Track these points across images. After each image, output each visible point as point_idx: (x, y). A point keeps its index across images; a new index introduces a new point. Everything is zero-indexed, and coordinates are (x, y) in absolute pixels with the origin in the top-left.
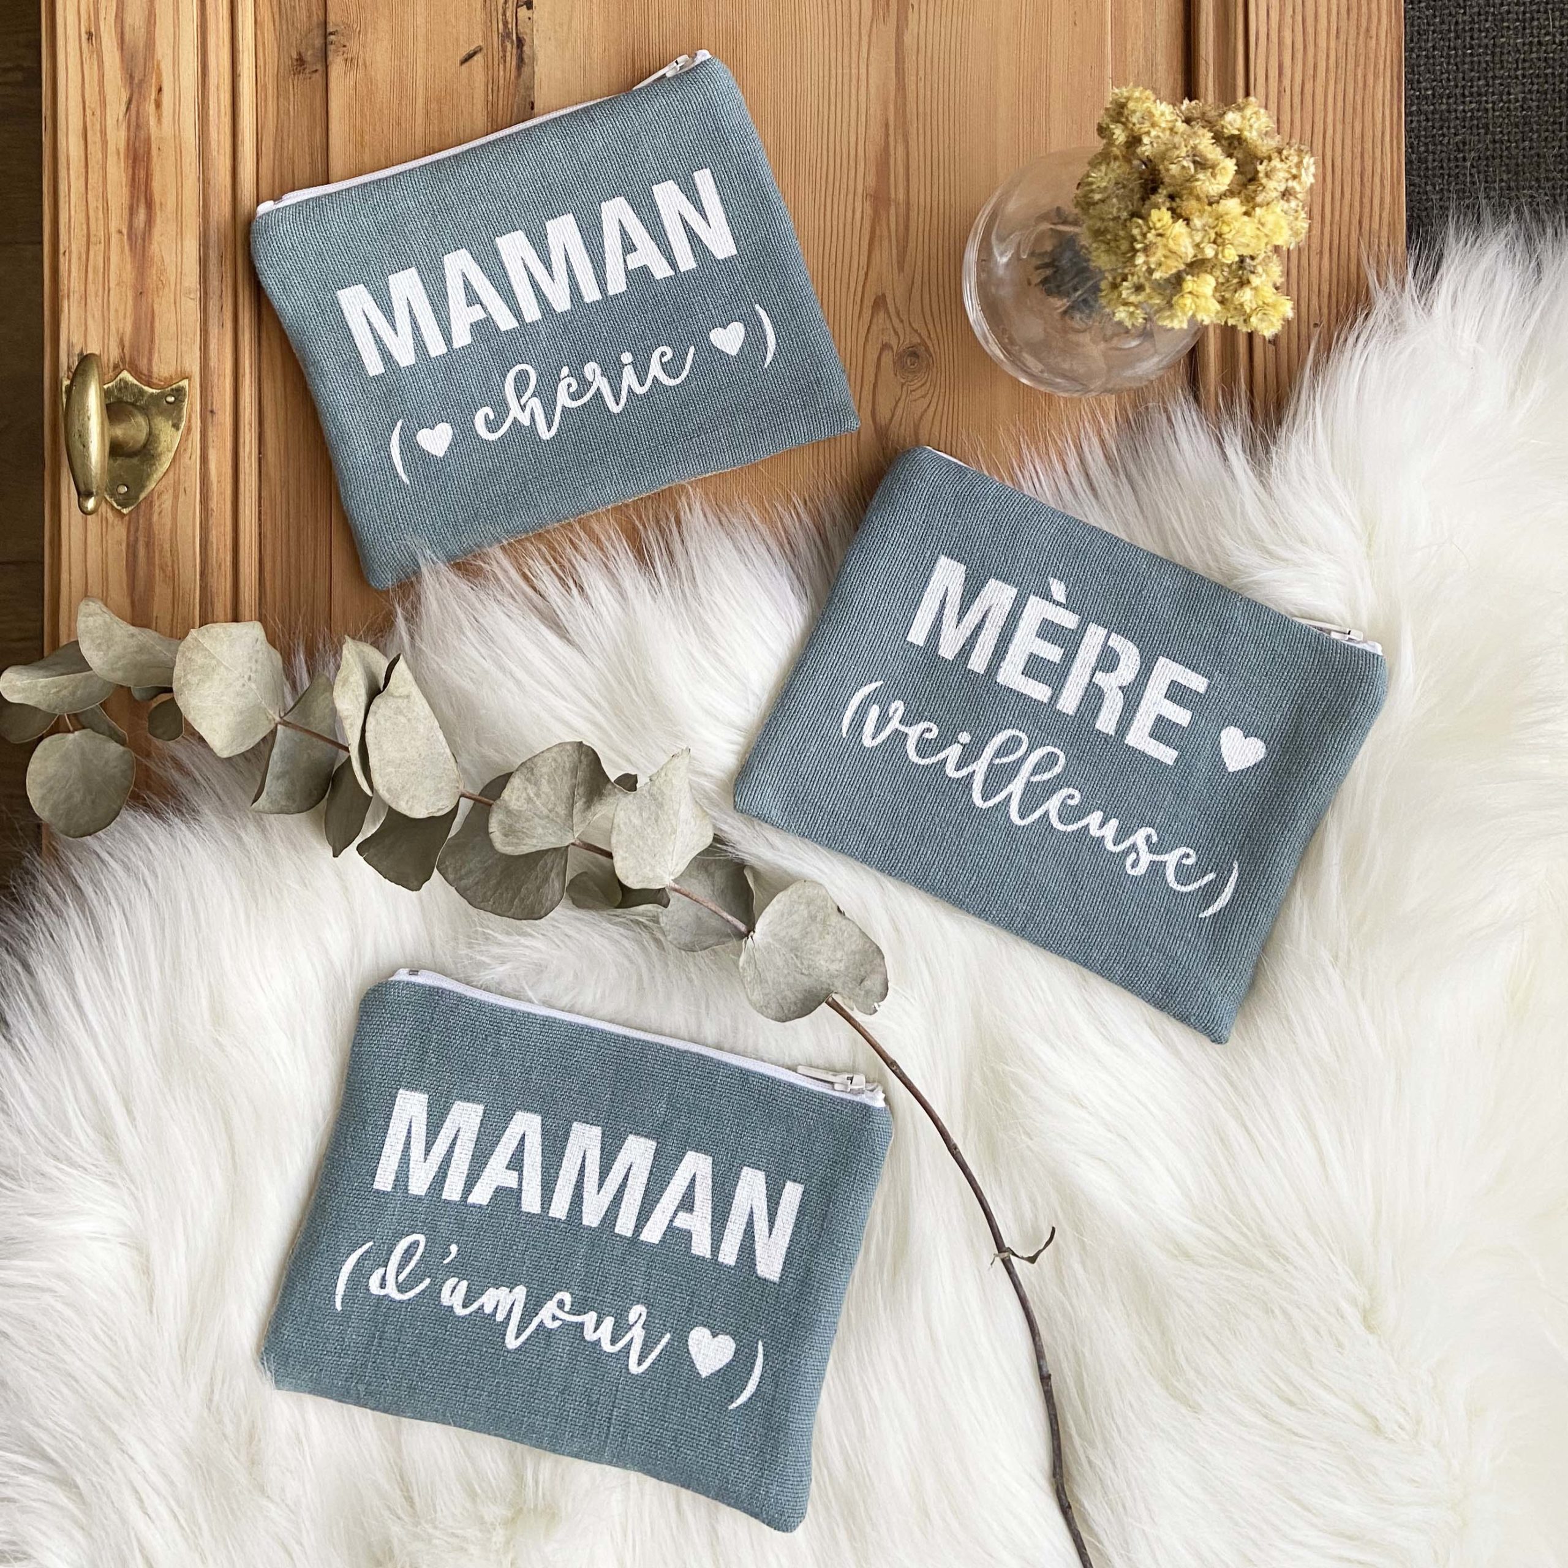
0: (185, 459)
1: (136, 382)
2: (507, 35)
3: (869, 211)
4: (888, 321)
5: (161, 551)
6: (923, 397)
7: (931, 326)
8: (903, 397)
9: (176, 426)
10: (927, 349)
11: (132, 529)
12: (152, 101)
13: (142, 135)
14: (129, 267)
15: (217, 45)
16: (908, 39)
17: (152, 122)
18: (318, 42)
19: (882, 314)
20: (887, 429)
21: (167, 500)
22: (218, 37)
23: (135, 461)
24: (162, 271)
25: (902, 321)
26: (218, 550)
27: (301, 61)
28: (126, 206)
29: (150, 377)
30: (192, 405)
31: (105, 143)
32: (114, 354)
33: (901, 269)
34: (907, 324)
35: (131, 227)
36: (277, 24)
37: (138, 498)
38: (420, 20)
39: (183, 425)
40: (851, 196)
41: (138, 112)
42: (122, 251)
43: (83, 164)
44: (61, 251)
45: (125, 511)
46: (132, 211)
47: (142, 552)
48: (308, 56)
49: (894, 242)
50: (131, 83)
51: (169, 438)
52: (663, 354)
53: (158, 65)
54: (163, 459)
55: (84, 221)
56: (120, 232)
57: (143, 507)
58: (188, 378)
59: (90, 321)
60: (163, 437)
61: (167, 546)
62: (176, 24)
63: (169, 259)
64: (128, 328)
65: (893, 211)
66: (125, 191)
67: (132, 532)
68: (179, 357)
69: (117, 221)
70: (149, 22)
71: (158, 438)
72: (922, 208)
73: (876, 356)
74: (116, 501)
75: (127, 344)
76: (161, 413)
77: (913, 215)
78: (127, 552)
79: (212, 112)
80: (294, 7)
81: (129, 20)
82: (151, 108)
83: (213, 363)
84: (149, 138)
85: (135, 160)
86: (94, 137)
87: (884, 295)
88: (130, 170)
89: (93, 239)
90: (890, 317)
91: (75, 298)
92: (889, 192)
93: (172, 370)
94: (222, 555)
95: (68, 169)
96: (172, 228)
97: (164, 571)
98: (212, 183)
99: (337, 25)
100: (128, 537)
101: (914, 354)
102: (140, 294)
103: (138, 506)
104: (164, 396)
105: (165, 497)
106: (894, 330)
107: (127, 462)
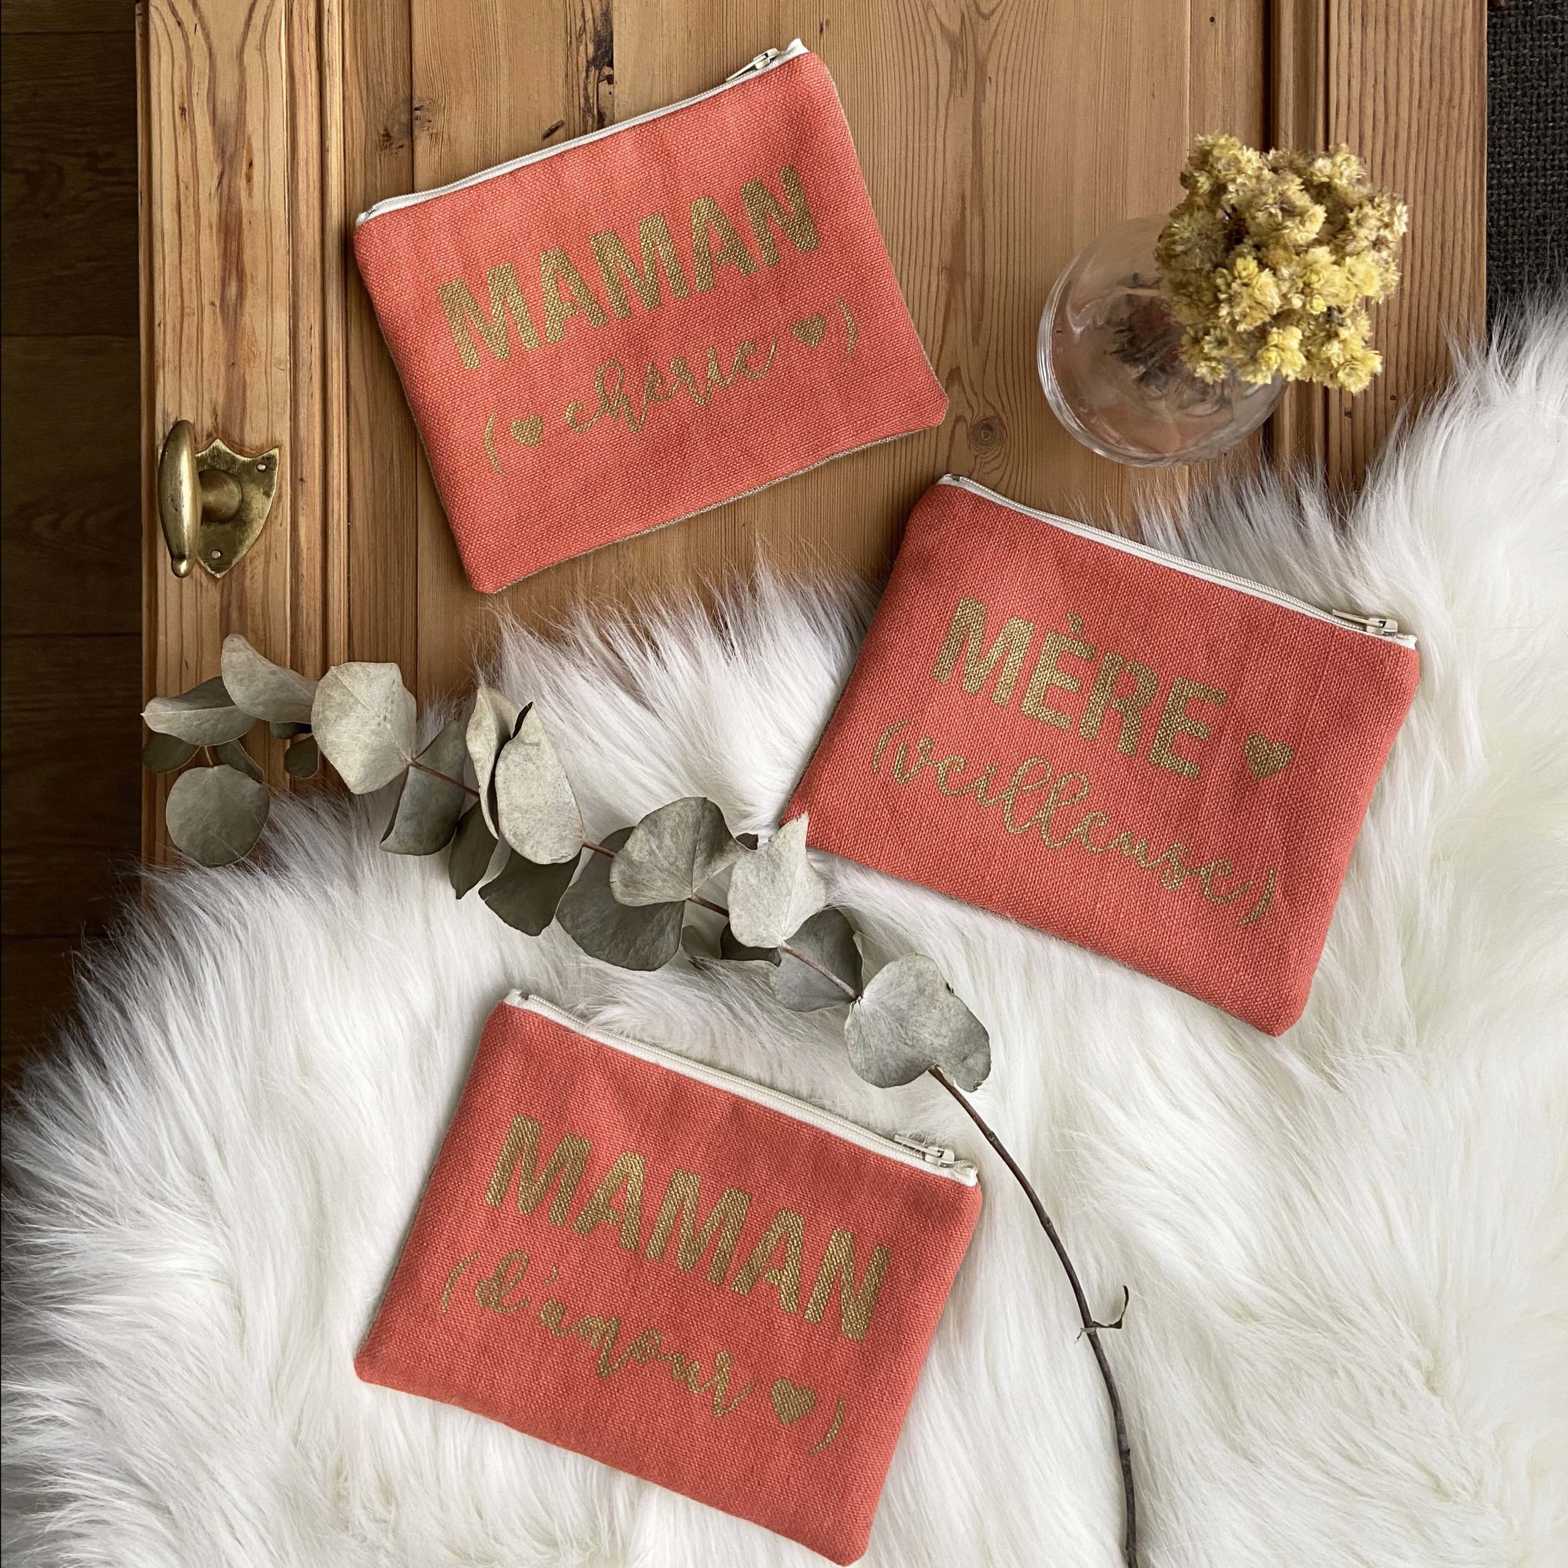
0: (277, 527)
1: (228, 450)
2: (589, 110)
3: (944, 284)
4: (962, 395)
5: (253, 615)
6: (997, 469)
7: (1005, 401)
8: (977, 469)
9: (267, 494)
10: (1001, 420)
11: (226, 593)
12: (243, 175)
13: (234, 208)
14: (221, 338)
15: (306, 119)
16: (986, 113)
17: (243, 195)
18: (404, 118)
19: (956, 386)
21: (259, 564)
22: (307, 112)
23: (228, 527)
24: (254, 343)
25: (976, 394)
26: (308, 615)
27: (387, 136)
28: (218, 278)
29: (242, 443)
30: (283, 473)
31: (197, 215)
32: (208, 422)
33: (975, 341)
34: (980, 395)
35: (223, 299)
36: (365, 100)
37: (230, 563)
38: (504, 95)
39: (274, 493)
40: (926, 269)
41: (230, 187)
42: (215, 323)
43: (177, 235)
44: (157, 323)
45: (218, 576)
46: (224, 284)
47: (234, 615)
48: (395, 130)
49: (969, 316)
50: (223, 158)
51: (260, 505)
53: (249, 138)
54: (255, 525)
55: (178, 293)
56: (213, 304)
57: (236, 572)
58: (279, 447)
59: (184, 391)
60: (254, 504)
61: (258, 610)
62: (266, 99)
63: (260, 329)
64: (221, 400)
65: (968, 282)
66: (218, 264)
67: (225, 596)
68: (270, 425)
69: (210, 293)
70: (240, 98)
71: (249, 504)
72: (997, 281)
73: (950, 428)
74: (210, 566)
75: (220, 413)
76: (253, 481)
77: (989, 286)
78: (221, 615)
79: (302, 186)
80: (381, 83)
81: (220, 96)
82: (243, 183)
83: (303, 432)
84: (241, 211)
85: (227, 234)
86: (187, 210)
87: (959, 368)
88: (222, 242)
89: (187, 310)
90: (964, 389)
91: (169, 367)
92: (965, 267)
93: (263, 439)
94: (311, 618)
95: (163, 242)
96: (262, 301)
97: (255, 635)
98: (301, 256)
99: (421, 100)
100: (222, 601)
101: (988, 427)
102: (232, 365)
103: (231, 571)
104: (254, 464)
105: (257, 563)
106: (968, 401)
107: (221, 528)
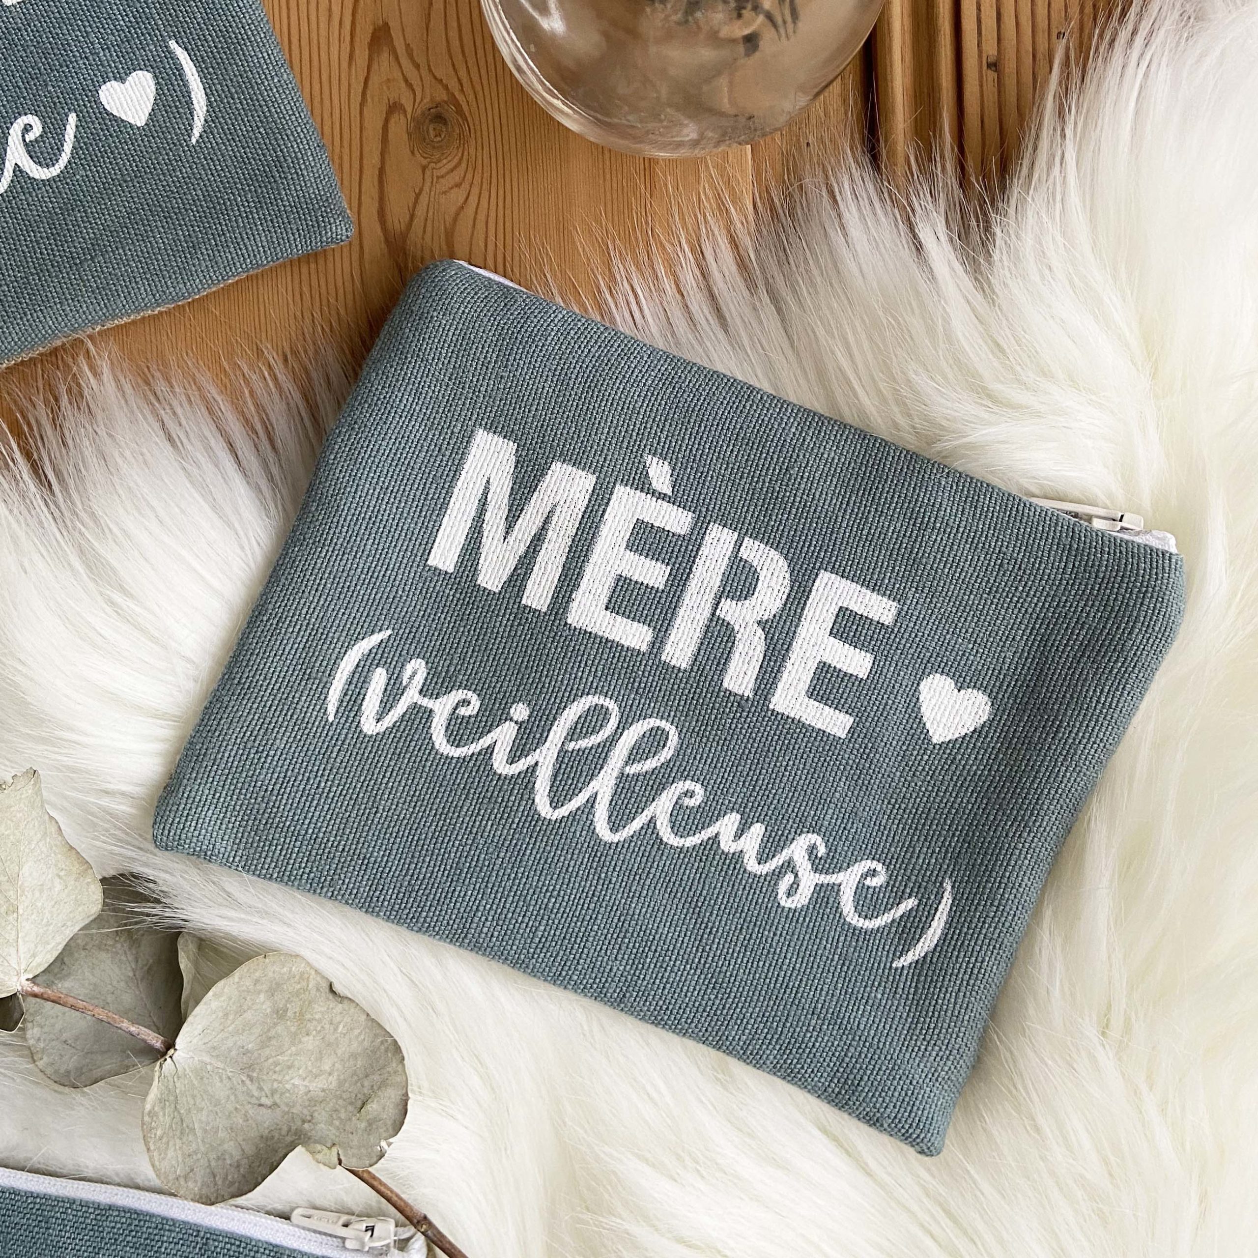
4: (394, 67)
6: (458, 185)
7: (463, 73)
8: (426, 188)
10: (460, 111)
19: (385, 55)
20: (404, 236)
25: (417, 66)
34: (424, 72)
52: (27, 128)
73: (380, 124)
87: (386, 25)
90: (397, 58)
101: (440, 119)
106: (406, 80)
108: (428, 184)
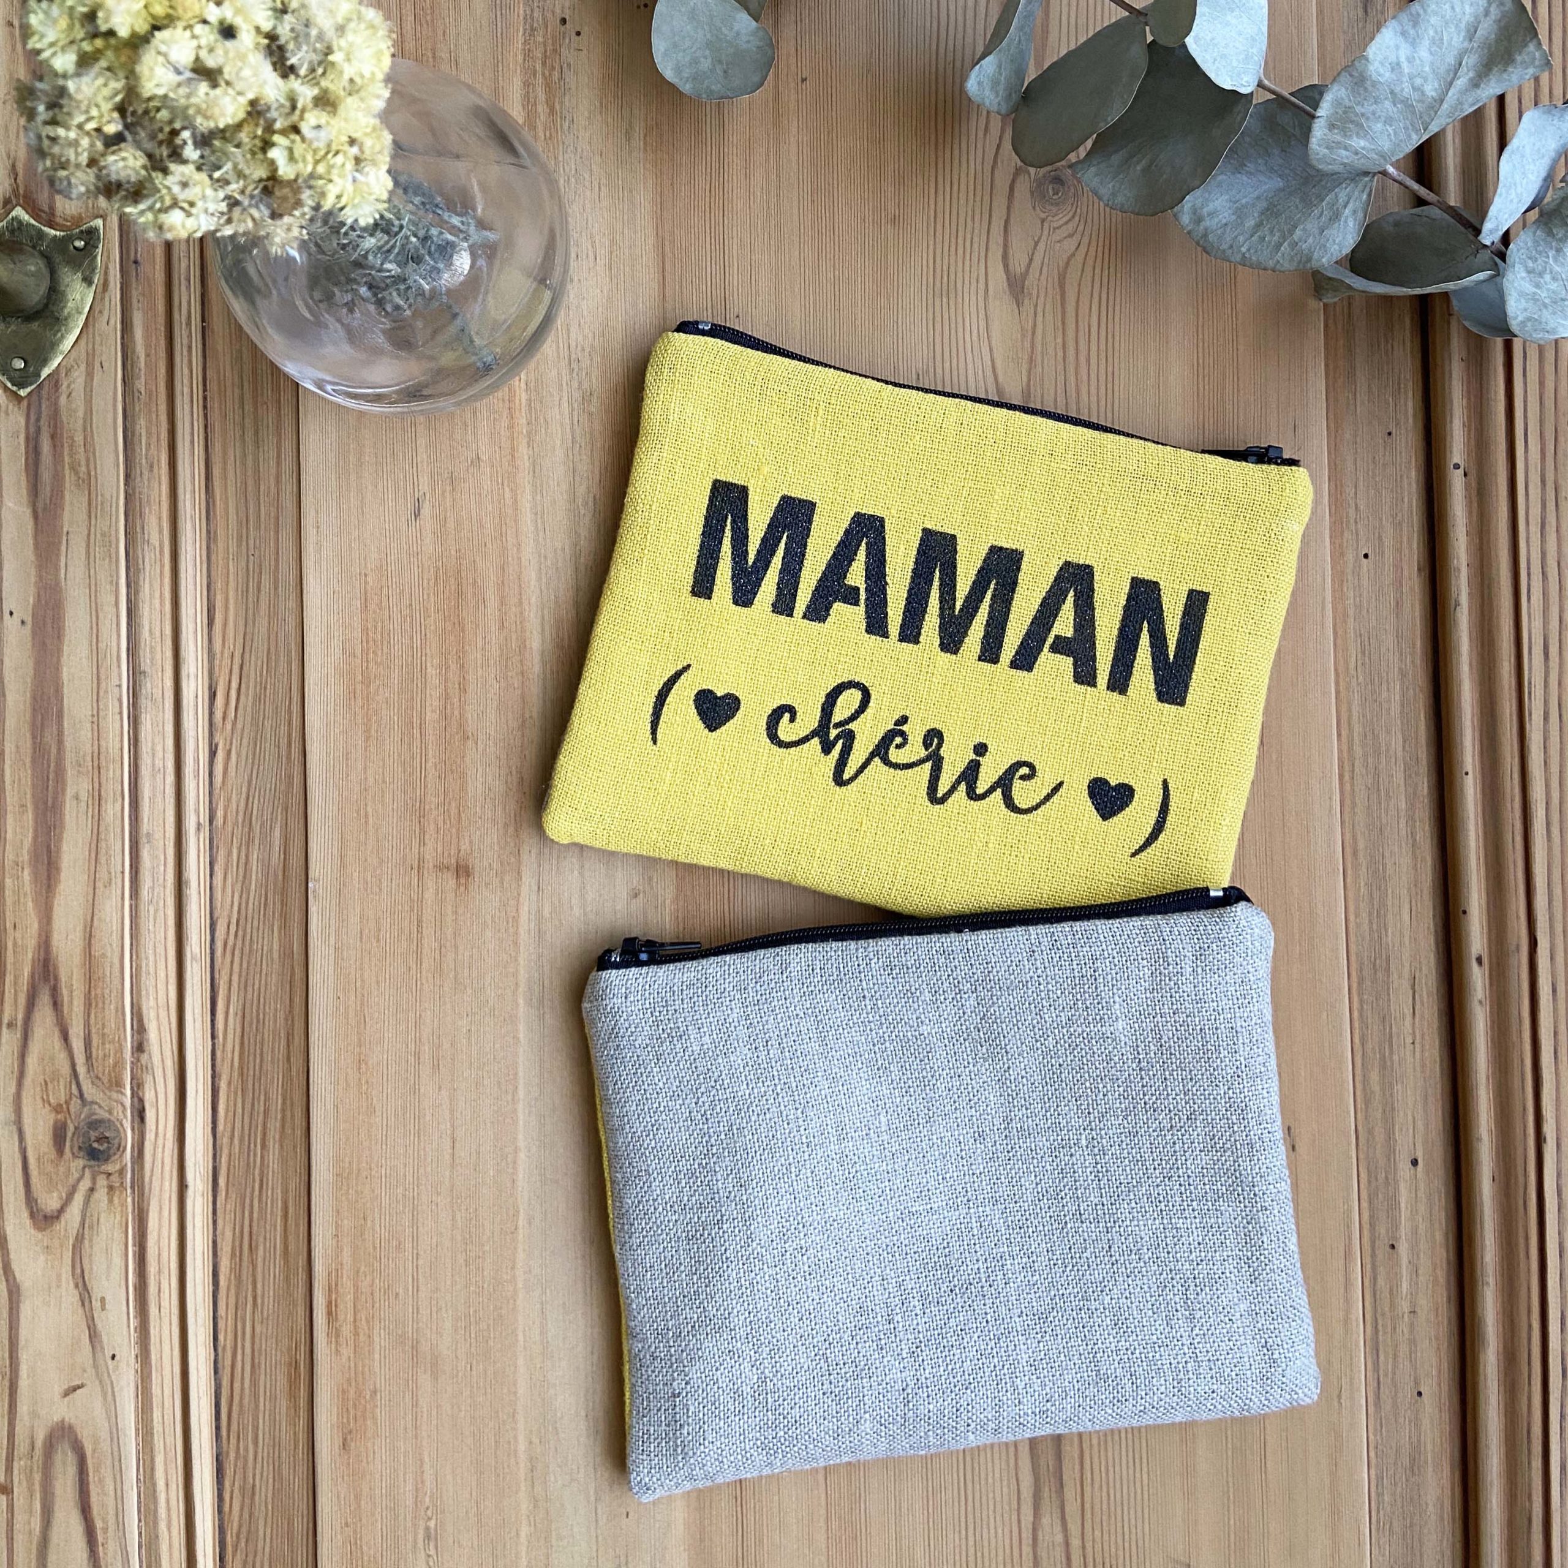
0: (101, 325)
1: (32, 221)
5: (71, 446)
6: (1071, 236)
8: (1044, 238)
9: (88, 281)
11: (32, 417)
14: (22, 69)
21: (79, 376)
23: (34, 325)
26: (148, 444)
29: (51, 214)
30: (109, 251)
32: (7, 185)
37: (40, 376)
39: (96, 279)
47: (46, 446)
51: (78, 295)
54: (72, 322)
57: (45, 388)
58: (103, 217)
60: (69, 295)
61: (79, 438)
64: (22, 153)
67: (33, 422)
71: (63, 295)
73: (1008, 185)
74: (10, 379)
75: (21, 172)
76: (67, 263)
78: (27, 447)
93: (82, 206)
94: (152, 452)
97: (77, 473)
100: (27, 428)
101: (1057, 181)
103: (39, 387)
104: (71, 239)
105: (76, 374)
107: (25, 328)
108: (1046, 232)
